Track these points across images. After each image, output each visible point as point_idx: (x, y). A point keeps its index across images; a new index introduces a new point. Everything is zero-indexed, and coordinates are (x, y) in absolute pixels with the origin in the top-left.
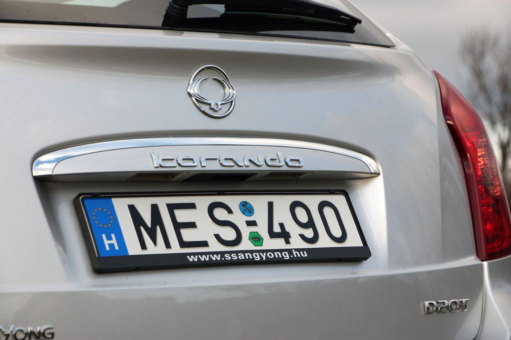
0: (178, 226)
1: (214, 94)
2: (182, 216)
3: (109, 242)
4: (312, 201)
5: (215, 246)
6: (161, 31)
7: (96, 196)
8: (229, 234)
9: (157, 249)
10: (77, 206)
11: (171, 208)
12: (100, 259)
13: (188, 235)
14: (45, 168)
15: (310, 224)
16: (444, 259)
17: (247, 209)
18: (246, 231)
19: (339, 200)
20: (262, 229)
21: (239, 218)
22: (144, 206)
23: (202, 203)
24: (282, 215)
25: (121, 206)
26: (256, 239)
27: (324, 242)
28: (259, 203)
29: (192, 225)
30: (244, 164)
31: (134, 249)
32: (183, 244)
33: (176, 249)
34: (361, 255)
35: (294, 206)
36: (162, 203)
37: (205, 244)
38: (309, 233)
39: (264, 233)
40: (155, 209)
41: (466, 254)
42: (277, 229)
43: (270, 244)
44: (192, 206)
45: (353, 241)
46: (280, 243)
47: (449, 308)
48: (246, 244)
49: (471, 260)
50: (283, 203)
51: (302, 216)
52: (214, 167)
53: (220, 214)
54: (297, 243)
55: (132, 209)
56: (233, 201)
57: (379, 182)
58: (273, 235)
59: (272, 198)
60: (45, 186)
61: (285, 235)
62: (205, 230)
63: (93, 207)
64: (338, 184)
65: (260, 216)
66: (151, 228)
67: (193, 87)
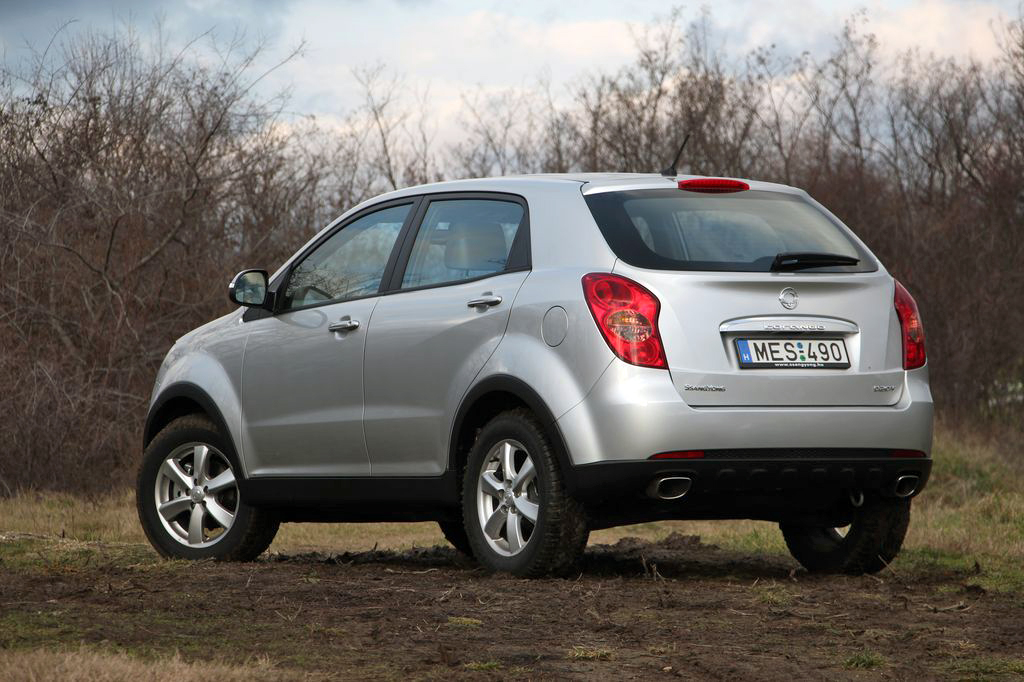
0: (772, 352)
1: (790, 299)
2: (774, 348)
3: (746, 357)
4: (828, 343)
5: (786, 360)
6: (769, 274)
7: (742, 339)
8: (792, 356)
9: (762, 361)
10: (734, 342)
11: (770, 344)
12: (743, 364)
13: (776, 355)
14: (725, 328)
15: (826, 353)
16: (886, 368)
17: (800, 346)
18: (799, 355)
19: (840, 343)
20: (806, 354)
21: (796, 350)
22: (759, 343)
23: (782, 342)
24: (815, 349)
25: (751, 343)
26: (803, 358)
27: (832, 360)
28: (805, 343)
29: (777, 352)
30: (800, 328)
31: (755, 360)
32: (774, 359)
33: (771, 361)
34: (846, 366)
35: (820, 345)
36: (766, 342)
37: (782, 359)
38: (825, 356)
39: (806, 356)
40: (763, 344)
41: (896, 367)
42: (812, 354)
43: (808, 360)
44: (778, 344)
45: (844, 360)
46: (813, 360)
47: (886, 390)
48: (799, 360)
49: (901, 370)
50: (815, 344)
51: (823, 350)
52: (788, 329)
53: (789, 347)
54: (820, 360)
55: (755, 344)
56: (795, 342)
57: (858, 336)
58: (810, 357)
59: (811, 342)
60: (724, 335)
61: (815, 357)
62: (782, 354)
63: (740, 343)
64: (840, 336)
65: (805, 349)
66: (761, 352)
67: (782, 296)
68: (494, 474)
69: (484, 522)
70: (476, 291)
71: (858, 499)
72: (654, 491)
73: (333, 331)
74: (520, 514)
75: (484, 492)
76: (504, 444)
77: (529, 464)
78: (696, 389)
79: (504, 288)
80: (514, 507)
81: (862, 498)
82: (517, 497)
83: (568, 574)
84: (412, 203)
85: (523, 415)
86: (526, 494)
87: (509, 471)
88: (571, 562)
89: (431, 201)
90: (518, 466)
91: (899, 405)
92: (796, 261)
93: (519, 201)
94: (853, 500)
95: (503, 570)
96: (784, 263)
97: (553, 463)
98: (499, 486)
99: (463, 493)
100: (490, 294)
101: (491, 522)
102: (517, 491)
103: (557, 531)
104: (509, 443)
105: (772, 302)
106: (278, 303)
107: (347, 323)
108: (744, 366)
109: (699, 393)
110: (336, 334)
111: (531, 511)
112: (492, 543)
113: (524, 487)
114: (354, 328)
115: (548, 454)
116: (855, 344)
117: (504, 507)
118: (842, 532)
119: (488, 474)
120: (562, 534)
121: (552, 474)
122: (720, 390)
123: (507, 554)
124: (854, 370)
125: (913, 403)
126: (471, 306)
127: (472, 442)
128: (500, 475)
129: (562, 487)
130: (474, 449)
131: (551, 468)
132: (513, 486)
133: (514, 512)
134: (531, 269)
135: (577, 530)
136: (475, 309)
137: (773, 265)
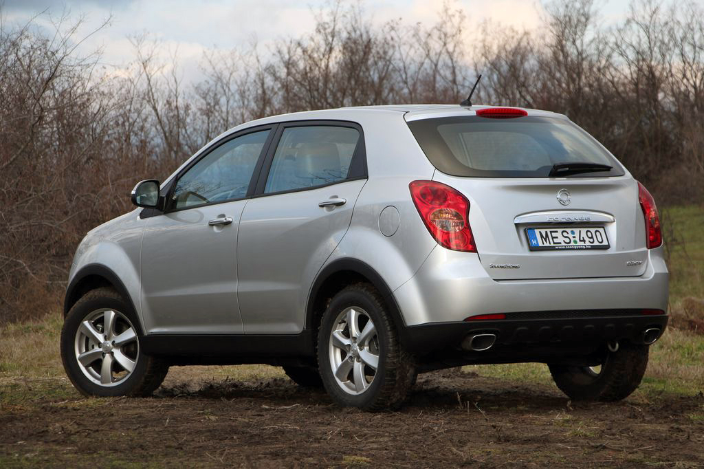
0: (553, 238)
1: (565, 198)
2: (554, 235)
3: (534, 242)
4: (593, 230)
5: (563, 244)
6: (548, 179)
7: (530, 229)
8: (567, 240)
9: (547, 244)
10: (525, 231)
11: (551, 232)
12: (532, 247)
13: (556, 240)
14: (517, 221)
15: (592, 237)
16: (635, 248)
17: (573, 233)
18: (572, 239)
19: (601, 230)
20: (577, 239)
21: (570, 236)
22: (543, 232)
23: (560, 230)
24: (584, 235)
25: (537, 231)
26: (575, 242)
27: (596, 243)
28: (577, 231)
29: (557, 237)
30: (573, 219)
31: (541, 244)
32: (554, 243)
33: (552, 245)
34: (607, 247)
35: (587, 231)
36: (549, 231)
37: (560, 243)
38: (591, 240)
39: (578, 240)
40: (546, 232)
41: (643, 247)
42: (582, 239)
43: (579, 243)
44: (557, 232)
45: (605, 243)
46: (582, 243)
47: (635, 264)
48: (572, 244)
49: (645, 249)
50: (584, 231)
51: (590, 235)
52: (564, 220)
53: (565, 234)
54: (587, 243)
55: (540, 232)
56: (569, 230)
57: (615, 224)
58: (580, 241)
59: (581, 229)
60: (517, 225)
61: (584, 241)
62: (560, 239)
63: (529, 232)
64: (601, 224)
65: (577, 235)
66: (545, 238)
67: (559, 196)
68: (342, 332)
69: (334, 370)
70: (325, 195)
71: (614, 347)
72: (468, 345)
73: (213, 225)
74: (363, 362)
75: (334, 346)
76: (350, 309)
77: (370, 326)
78: (498, 267)
79: (347, 192)
80: (359, 357)
81: (617, 345)
82: (361, 350)
83: (402, 407)
84: (270, 129)
85: (365, 288)
86: (368, 348)
87: (354, 330)
88: (403, 398)
89: (285, 127)
90: (361, 326)
91: (645, 275)
92: (567, 169)
93: (356, 126)
94: (610, 348)
95: (351, 405)
96: (559, 170)
97: (390, 325)
98: (346, 342)
99: (317, 347)
100: (336, 197)
101: (340, 369)
102: (361, 345)
103: (393, 375)
104: (354, 309)
105: (551, 200)
106: (167, 205)
107: (223, 219)
108: (533, 249)
109: (501, 269)
110: (215, 228)
111: (373, 360)
112: (342, 384)
113: (366, 343)
114: (229, 223)
115: (385, 318)
116: (612, 230)
117: (351, 357)
118: (596, 370)
119: (337, 333)
120: (397, 378)
121: (390, 333)
122: (516, 267)
123: (354, 393)
124: (612, 251)
125: (656, 274)
126: (322, 206)
127: (324, 309)
128: (347, 333)
129: (397, 342)
130: (327, 314)
131: (389, 328)
132: (358, 342)
133: (359, 361)
134: (368, 178)
135: (408, 375)
136: (324, 208)
137: (551, 172)
